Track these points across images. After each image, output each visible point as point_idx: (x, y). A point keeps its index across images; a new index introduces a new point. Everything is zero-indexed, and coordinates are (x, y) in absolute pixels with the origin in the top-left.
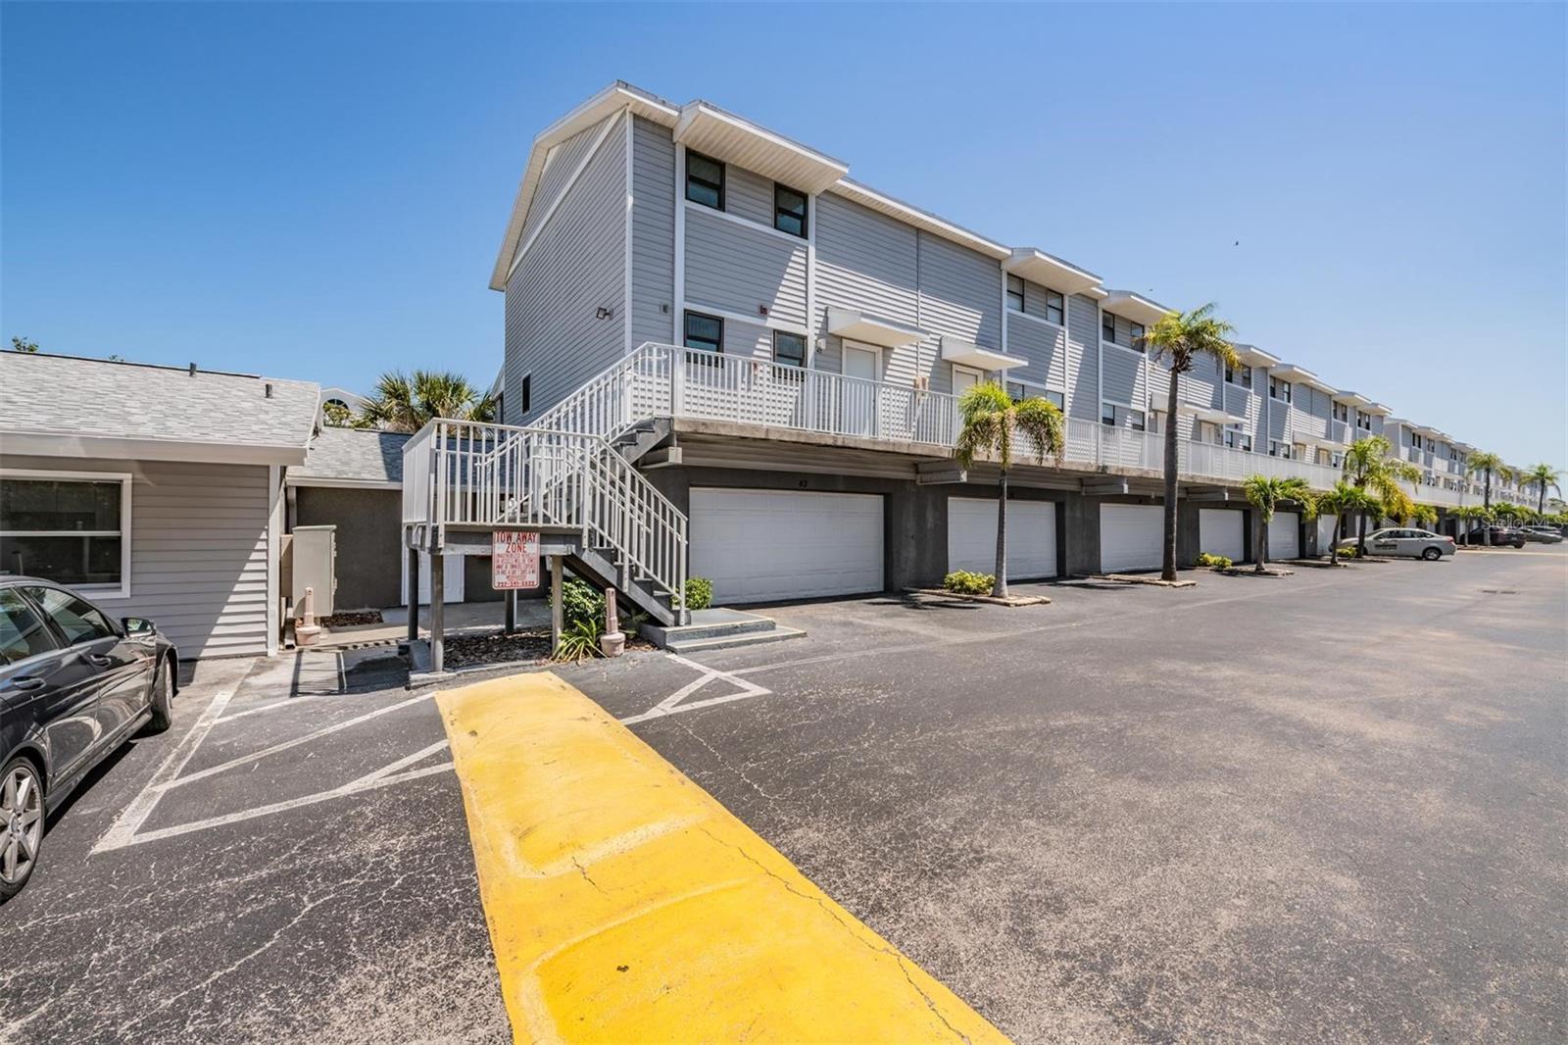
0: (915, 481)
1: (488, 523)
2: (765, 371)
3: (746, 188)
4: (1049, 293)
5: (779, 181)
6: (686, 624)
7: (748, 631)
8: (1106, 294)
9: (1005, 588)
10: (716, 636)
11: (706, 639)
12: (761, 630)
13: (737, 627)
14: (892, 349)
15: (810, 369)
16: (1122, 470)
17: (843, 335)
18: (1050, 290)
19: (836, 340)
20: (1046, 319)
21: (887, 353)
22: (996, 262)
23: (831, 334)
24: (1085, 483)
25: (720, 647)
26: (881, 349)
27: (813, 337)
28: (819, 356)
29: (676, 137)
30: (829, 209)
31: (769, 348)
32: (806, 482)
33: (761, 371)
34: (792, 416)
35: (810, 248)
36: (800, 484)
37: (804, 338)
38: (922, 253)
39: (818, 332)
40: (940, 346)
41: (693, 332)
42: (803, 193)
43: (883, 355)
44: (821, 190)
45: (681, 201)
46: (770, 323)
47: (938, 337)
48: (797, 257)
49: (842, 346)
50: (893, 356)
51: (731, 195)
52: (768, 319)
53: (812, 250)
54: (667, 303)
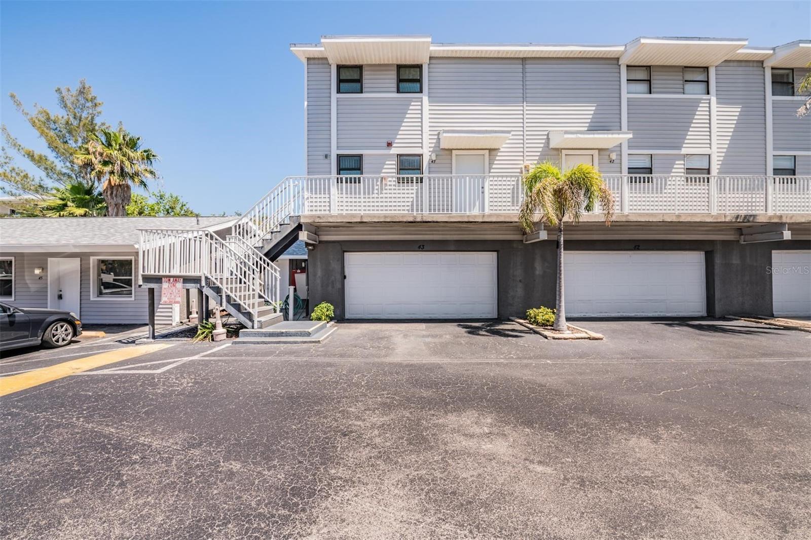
0: (522, 241)
1: (161, 273)
2: (391, 181)
3: (374, 75)
4: (687, 69)
5: (399, 63)
6: (258, 328)
7: (290, 336)
8: (771, 52)
9: (564, 323)
10: (269, 336)
11: (263, 338)
12: (300, 336)
13: (283, 333)
14: (499, 149)
15: (426, 175)
16: (781, 217)
17: (451, 148)
18: (685, 67)
19: (447, 152)
20: (684, 93)
21: (493, 153)
22: (615, 61)
23: (442, 149)
24: (744, 232)
25: (258, 343)
26: (488, 151)
27: (427, 154)
28: (433, 165)
29: (331, 61)
30: (441, 69)
31: (394, 167)
32: (423, 246)
33: (390, 181)
34: (412, 205)
35: (424, 98)
36: (419, 247)
37: (421, 155)
38: (528, 75)
39: (431, 149)
40: (548, 139)
41: (342, 166)
42: (418, 65)
43: (489, 155)
44: (431, 58)
45: (334, 95)
46: (394, 151)
47: (546, 133)
48: (414, 106)
49: (451, 155)
50: (499, 154)
51: (366, 82)
52: (393, 149)
53: (425, 99)
54: (326, 153)
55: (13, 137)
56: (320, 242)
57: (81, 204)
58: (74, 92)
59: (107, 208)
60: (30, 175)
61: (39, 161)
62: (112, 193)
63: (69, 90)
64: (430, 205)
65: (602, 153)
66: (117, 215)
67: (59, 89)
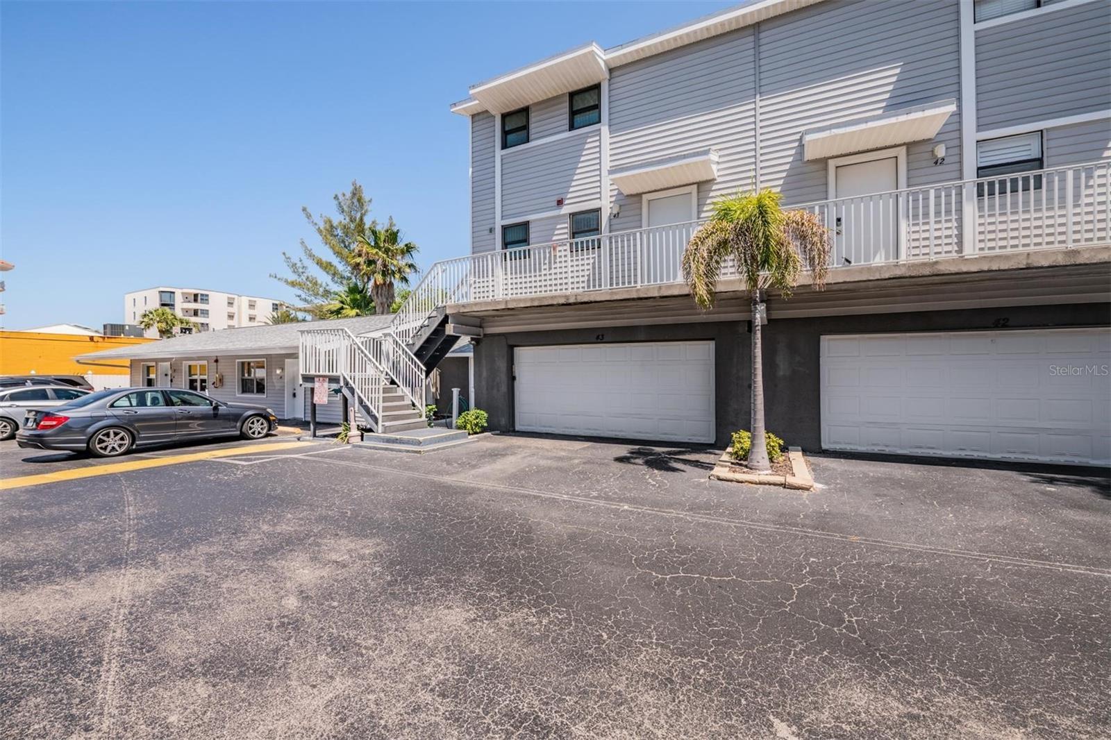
1: (314, 373)
2: (563, 251)
5: (571, 90)
6: (382, 433)
14: (714, 179)
15: (606, 235)
17: (641, 191)
19: (635, 199)
21: (706, 187)
23: (628, 196)
26: (695, 186)
27: (607, 206)
28: (615, 221)
29: (493, 113)
30: (625, 81)
31: (566, 231)
32: (603, 336)
33: (560, 251)
34: (589, 280)
35: (602, 128)
36: (598, 338)
37: (598, 210)
38: (763, 48)
39: (613, 199)
40: (802, 146)
41: (508, 240)
42: (595, 85)
43: (698, 192)
44: (611, 70)
45: (499, 153)
46: (566, 210)
47: (797, 137)
48: (591, 143)
49: (641, 203)
50: (714, 187)
51: (534, 128)
52: (565, 207)
53: (605, 129)
54: (491, 226)
55: (309, 248)
56: (485, 335)
57: (355, 304)
58: (349, 195)
59: (375, 307)
60: (319, 282)
61: (326, 267)
62: (377, 293)
63: (344, 195)
64: (611, 278)
65: (914, 150)
66: (383, 313)
67: (336, 196)
